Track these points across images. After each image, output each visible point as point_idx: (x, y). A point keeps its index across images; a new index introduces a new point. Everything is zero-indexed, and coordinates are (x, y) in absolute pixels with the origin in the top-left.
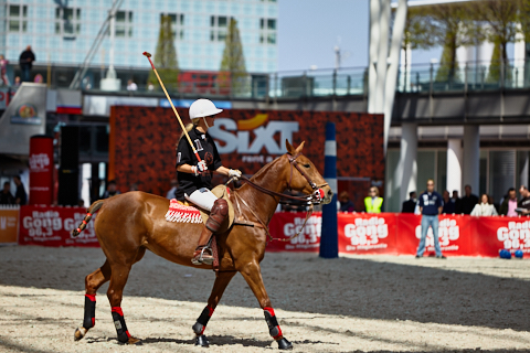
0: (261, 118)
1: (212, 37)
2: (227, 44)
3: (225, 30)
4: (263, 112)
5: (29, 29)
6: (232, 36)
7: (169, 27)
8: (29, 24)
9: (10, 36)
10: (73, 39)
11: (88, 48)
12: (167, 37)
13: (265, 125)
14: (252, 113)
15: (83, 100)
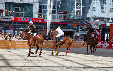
8: (97, 10)
9: (93, 12)
10: (104, 13)
11: (107, 14)
15: (106, 23)
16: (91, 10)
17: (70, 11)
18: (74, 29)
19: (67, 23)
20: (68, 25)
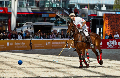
18: (52, 22)
19: (41, 13)
20: (42, 16)
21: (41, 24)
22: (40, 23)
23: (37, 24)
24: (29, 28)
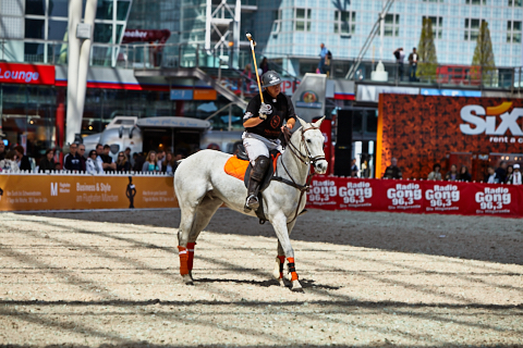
0: (507, 105)
1: (466, 37)
2: (478, 42)
3: (477, 31)
4: (508, 100)
5: (312, 28)
6: (483, 36)
7: (430, 27)
8: (312, 25)
9: (297, 34)
10: (349, 37)
11: (361, 45)
12: (428, 36)
13: (510, 111)
14: (499, 101)
15: (356, 89)
16: (284, 24)
17: (182, 29)
19: (167, 87)
20: (172, 98)
21: (165, 125)
22: (163, 122)
23: (152, 124)
24: (126, 136)
